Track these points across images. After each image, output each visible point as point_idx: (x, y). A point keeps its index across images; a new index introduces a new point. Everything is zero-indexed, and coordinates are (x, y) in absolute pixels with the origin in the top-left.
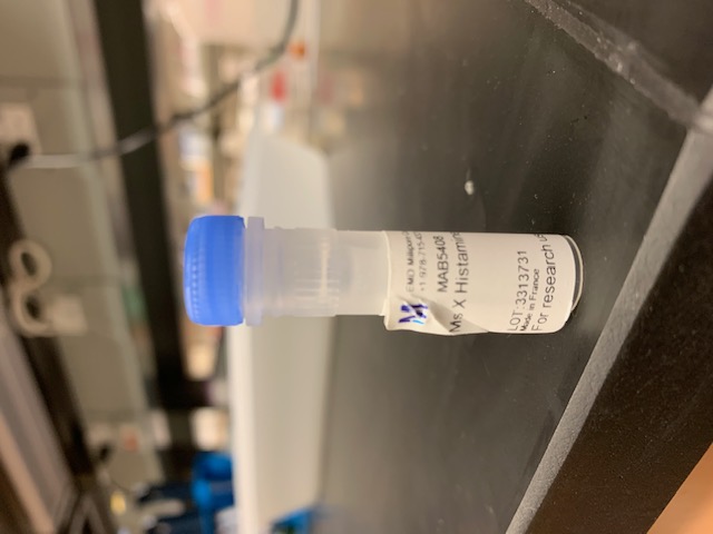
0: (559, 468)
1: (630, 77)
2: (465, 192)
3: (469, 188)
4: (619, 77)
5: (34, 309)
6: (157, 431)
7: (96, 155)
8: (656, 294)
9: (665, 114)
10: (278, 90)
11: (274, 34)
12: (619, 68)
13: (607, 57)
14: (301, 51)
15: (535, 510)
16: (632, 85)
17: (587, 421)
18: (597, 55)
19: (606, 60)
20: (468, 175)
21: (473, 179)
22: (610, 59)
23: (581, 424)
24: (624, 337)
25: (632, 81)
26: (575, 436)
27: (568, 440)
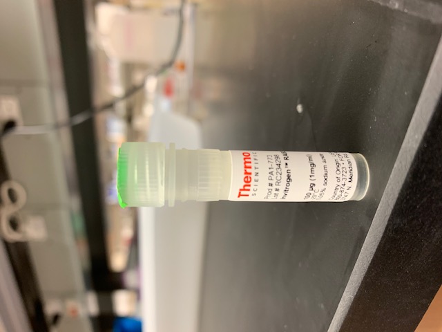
0: (368, 264)
1: (404, 9)
2: (297, 111)
3: (300, 108)
4: (398, 11)
5: (14, 224)
6: (91, 305)
7: (57, 126)
8: (428, 134)
9: (429, 21)
10: (168, 90)
11: (165, 56)
12: (397, 6)
13: (388, 2)
14: (183, 67)
15: (352, 297)
16: (406, 13)
17: (387, 228)
18: (381, 4)
19: (388, 5)
20: (298, 101)
21: (301, 103)
22: (391, 2)
23: (383, 231)
24: (408, 166)
25: (406, 11)
26: (379, 239)
27: (374, 244)
